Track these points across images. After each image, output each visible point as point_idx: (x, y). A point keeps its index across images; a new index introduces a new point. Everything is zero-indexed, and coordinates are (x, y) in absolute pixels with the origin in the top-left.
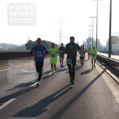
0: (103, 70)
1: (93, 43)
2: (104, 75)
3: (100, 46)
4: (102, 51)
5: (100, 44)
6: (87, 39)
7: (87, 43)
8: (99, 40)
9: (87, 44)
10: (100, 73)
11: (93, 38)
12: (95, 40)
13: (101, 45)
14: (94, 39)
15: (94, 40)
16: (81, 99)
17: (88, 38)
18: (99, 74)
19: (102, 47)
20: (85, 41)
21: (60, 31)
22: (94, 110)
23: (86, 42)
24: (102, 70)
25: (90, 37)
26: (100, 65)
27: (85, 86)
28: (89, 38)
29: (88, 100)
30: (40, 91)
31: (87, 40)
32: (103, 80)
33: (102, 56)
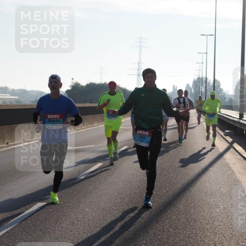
0: (228, 145)
1: (206, 88)
2: (229, 156)
3: (220, 95)
4: (225, 106)
5: (221, 90)
6: (194, 80)
7: (194, 89)
8: (219, 82)
9: (193, 91)
10: (221, 151)
11: (206, 79)
12: (212, 82)
13: (223, 92)
14: (208, 81)
15: (209, 83)
16: (181, 205)
17: (196, 79)
18: (218, 154)
19: (225, 98)
20: (191, 85)
21: (139, 63)
22: (208, 227)
23: (193, 86)
24: (226, 145)
25: (201, 77)
26: (222, 134)
27: (191, 178)
28: (199, 78)
29: (195, 207)
30: (96, 189)
31: (195, 83)
32: (227, 165)
33: (226, 116)
